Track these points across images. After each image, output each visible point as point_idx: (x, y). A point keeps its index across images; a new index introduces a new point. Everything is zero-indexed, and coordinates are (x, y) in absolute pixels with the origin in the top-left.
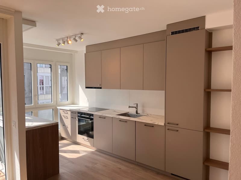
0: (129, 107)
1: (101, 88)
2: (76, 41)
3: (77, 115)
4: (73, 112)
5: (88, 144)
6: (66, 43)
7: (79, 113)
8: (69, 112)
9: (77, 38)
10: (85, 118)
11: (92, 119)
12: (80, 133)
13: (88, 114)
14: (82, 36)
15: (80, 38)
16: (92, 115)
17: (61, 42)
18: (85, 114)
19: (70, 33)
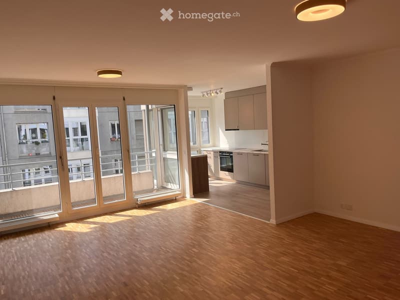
0: (262, 144)
1: (238, 130)
2: (217, 93)
3: (219, 154)
4: (215, 152)
5: (229, 178)
6: (209, 95)
7: (220, 152)
8: (212, 153)
9: (218, 91)
10: (226, 155)
11: (232, 157)
12: (222, 169)
13: (228, 152)
14: (222, 90)
15: (221, 92)
16: (232, 153)
17: (205, 94)
18: (225, 152)
19: (212, 87)
